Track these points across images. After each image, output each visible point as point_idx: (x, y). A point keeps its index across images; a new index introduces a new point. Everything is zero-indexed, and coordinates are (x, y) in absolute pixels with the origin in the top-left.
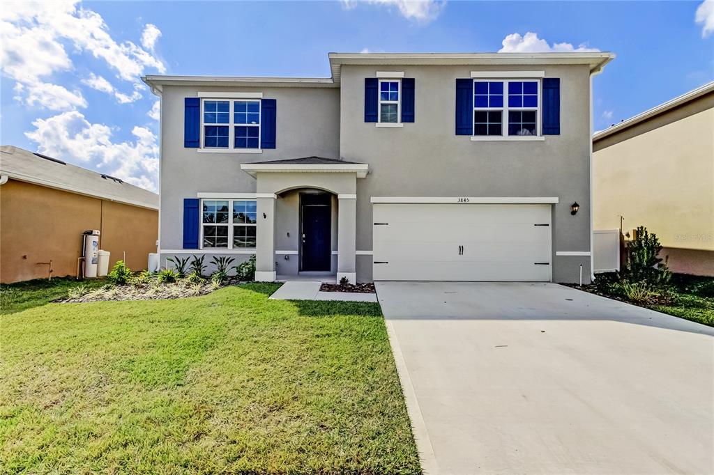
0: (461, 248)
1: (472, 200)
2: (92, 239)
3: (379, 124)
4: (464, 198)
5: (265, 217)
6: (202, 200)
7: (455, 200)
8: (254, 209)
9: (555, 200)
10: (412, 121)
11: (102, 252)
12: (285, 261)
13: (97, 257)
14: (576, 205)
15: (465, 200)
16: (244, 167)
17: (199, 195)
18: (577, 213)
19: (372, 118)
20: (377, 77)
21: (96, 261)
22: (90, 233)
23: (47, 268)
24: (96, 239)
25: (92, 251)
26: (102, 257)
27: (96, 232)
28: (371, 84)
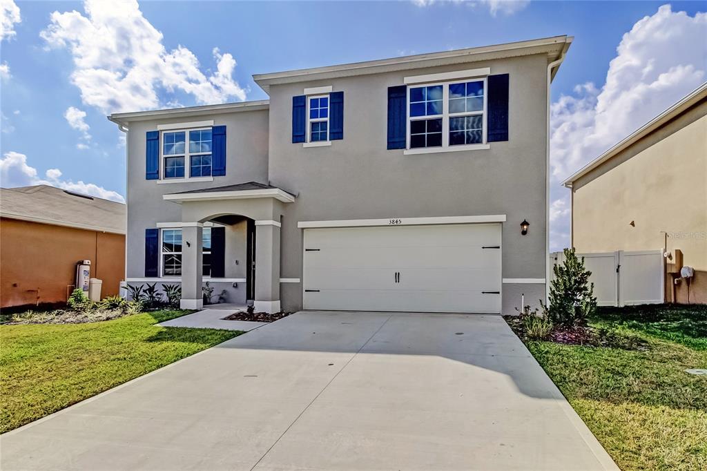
0: (397, 276)
1: (405, 221)
2: (85, 268)
3: (308, 144)
4: (395, 220)
5: (189, 246)
6: (162, 230)
7: (386, 221)
8: (179, 238)
9: (503, 218)
10: (341, 138)
11: (94, 280)
12: (234, 289)
13: (88, 284)
14: (525, 223)
15: (397, 222)
16: (166, 197)
17: (159, 225)
18: (528, 232)
19: (299, 138)
20: (305, 94)
21: (88, 288)
22: (81, 263)
23: (35, 295)
24: (87, 268)
25: (84, 279)
26: (93, 285)
27: (86, 262)
28: (299, 103)
